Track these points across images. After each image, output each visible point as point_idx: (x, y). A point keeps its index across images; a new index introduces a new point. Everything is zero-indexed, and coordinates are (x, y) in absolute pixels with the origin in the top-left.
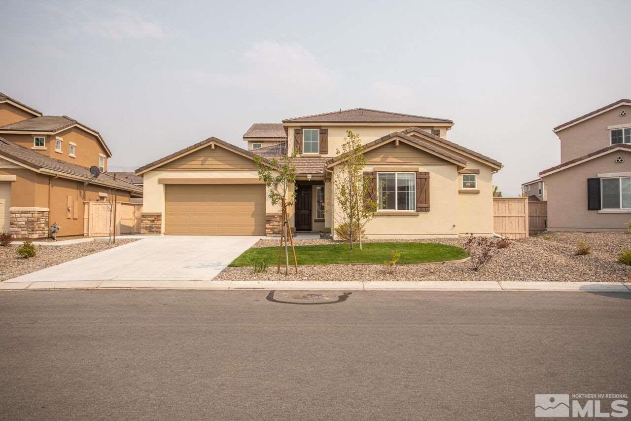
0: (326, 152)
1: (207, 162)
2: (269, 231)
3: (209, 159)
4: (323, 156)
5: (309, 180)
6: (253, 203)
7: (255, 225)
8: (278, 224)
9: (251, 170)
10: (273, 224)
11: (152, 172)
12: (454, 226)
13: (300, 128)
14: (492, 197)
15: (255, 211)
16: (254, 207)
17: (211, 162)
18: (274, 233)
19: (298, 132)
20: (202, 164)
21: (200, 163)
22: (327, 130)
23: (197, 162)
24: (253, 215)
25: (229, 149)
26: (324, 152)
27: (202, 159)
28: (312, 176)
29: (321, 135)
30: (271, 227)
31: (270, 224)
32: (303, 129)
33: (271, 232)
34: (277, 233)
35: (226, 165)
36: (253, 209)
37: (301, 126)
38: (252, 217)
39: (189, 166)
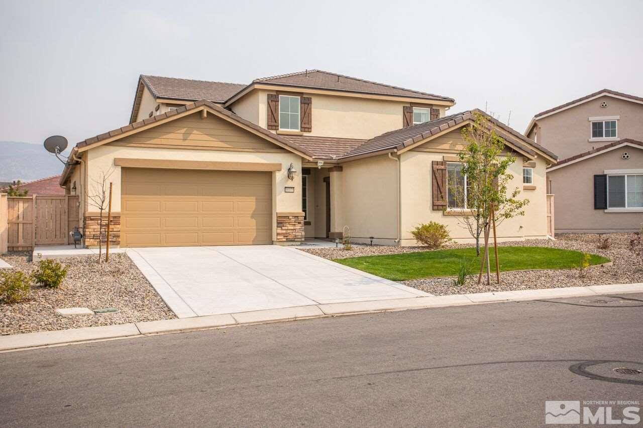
0: (309, 129)
1: (192, 137)
2: (282, 237)
3: (195, 132)
4: (305, 134)
5: (320, 168)
6: (253, 199)
7: (257, 229)
8: (292, 228)
9: (256, 150)
10: (286, 228)
11: (104, 146)
12: (521, 227)
13: (275, 93)
14: (546, 195)
15: (256, 209)
16: (254, 203)
17: (198, 136)
18: (288, 240)
19: (273, 99)
20: (184, 140)
21: (181, 136)
22: (310, 99)
23: (175, 136)
24: (253, 216)
25: (229, 120)
26: (306, 130)
27: (183, 131)
28: (324, 163)
29: (303, 105)
30: (284, 232)
31: (283, 228)
32: (280, 96)
33: (285, 240)
34: (291, 241)
35: (220, 143)
36: (254, 207)
37: (277, 91)
38: (252, 217)
39: (164, 142)
